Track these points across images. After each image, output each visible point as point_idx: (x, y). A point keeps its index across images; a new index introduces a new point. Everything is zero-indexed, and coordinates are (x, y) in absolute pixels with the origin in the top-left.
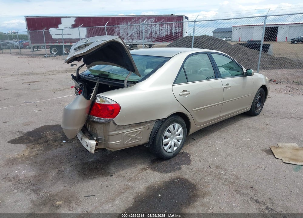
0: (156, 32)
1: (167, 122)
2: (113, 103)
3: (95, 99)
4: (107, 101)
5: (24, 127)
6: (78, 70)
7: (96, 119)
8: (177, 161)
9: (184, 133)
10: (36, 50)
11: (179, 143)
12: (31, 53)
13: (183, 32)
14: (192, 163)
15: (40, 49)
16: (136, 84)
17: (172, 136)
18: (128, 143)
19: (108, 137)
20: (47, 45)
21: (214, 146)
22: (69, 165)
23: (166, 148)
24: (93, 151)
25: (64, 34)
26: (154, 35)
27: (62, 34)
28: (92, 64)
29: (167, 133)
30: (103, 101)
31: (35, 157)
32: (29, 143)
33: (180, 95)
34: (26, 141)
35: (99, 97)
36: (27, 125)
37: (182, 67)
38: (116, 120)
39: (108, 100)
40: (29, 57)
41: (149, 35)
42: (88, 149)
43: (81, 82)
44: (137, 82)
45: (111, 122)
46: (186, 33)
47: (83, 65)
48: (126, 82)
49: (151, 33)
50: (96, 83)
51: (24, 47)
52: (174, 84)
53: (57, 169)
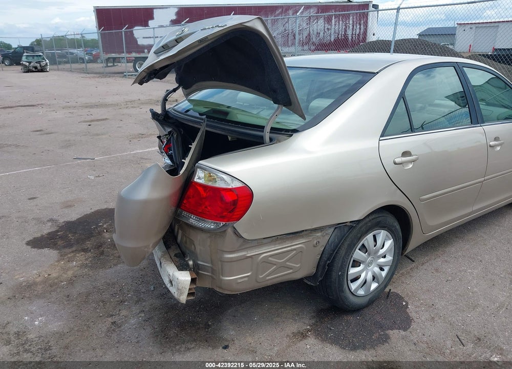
0: (318, 34)
1: (361, 228)
2: (236, 185)
3: (191, 173)
4: (222, 179)
5: (64, 209)
6: (165, 100)
7: (193, 220)
8: (378, 318)
9: (397, 251)
10: (112, 64)
11: (384, 274)
12: (102, 70)
13: (368, 34)
14: (414, 325)
15: (119, 64)
16: (291, 136)
17: (369, 259)
18: (268, 278)
19: (220, 263)
20: (129, 56)
21: (460, 280)
22: (135, 309)
23: (353, 286)
24: (183, 298)
25: (158, 37)
26: (314, 39)
27: (153, 38)
28: (194, 87)
29: (358, 254)
30: (210, 178)
31: (71, 282)
32: (65, 247)
33: (395, 163)
34: (60, 243)
35: (202, 169)
36: (70, 206)
37: (402, 96)
38: (240, 225)
39: (224, 176)
40: (98, 77)
41: (304, 38)
42: (173, 290)
43: (169, 126)
44: (295, 131)
45: (230, 231)
46: (374, 35)
47: (175, 90)
48: (268, 129)
49: (309, 35)
50: (199, 129)
51: (95, 59)
52: (382, 136)
53: (110, 319)
